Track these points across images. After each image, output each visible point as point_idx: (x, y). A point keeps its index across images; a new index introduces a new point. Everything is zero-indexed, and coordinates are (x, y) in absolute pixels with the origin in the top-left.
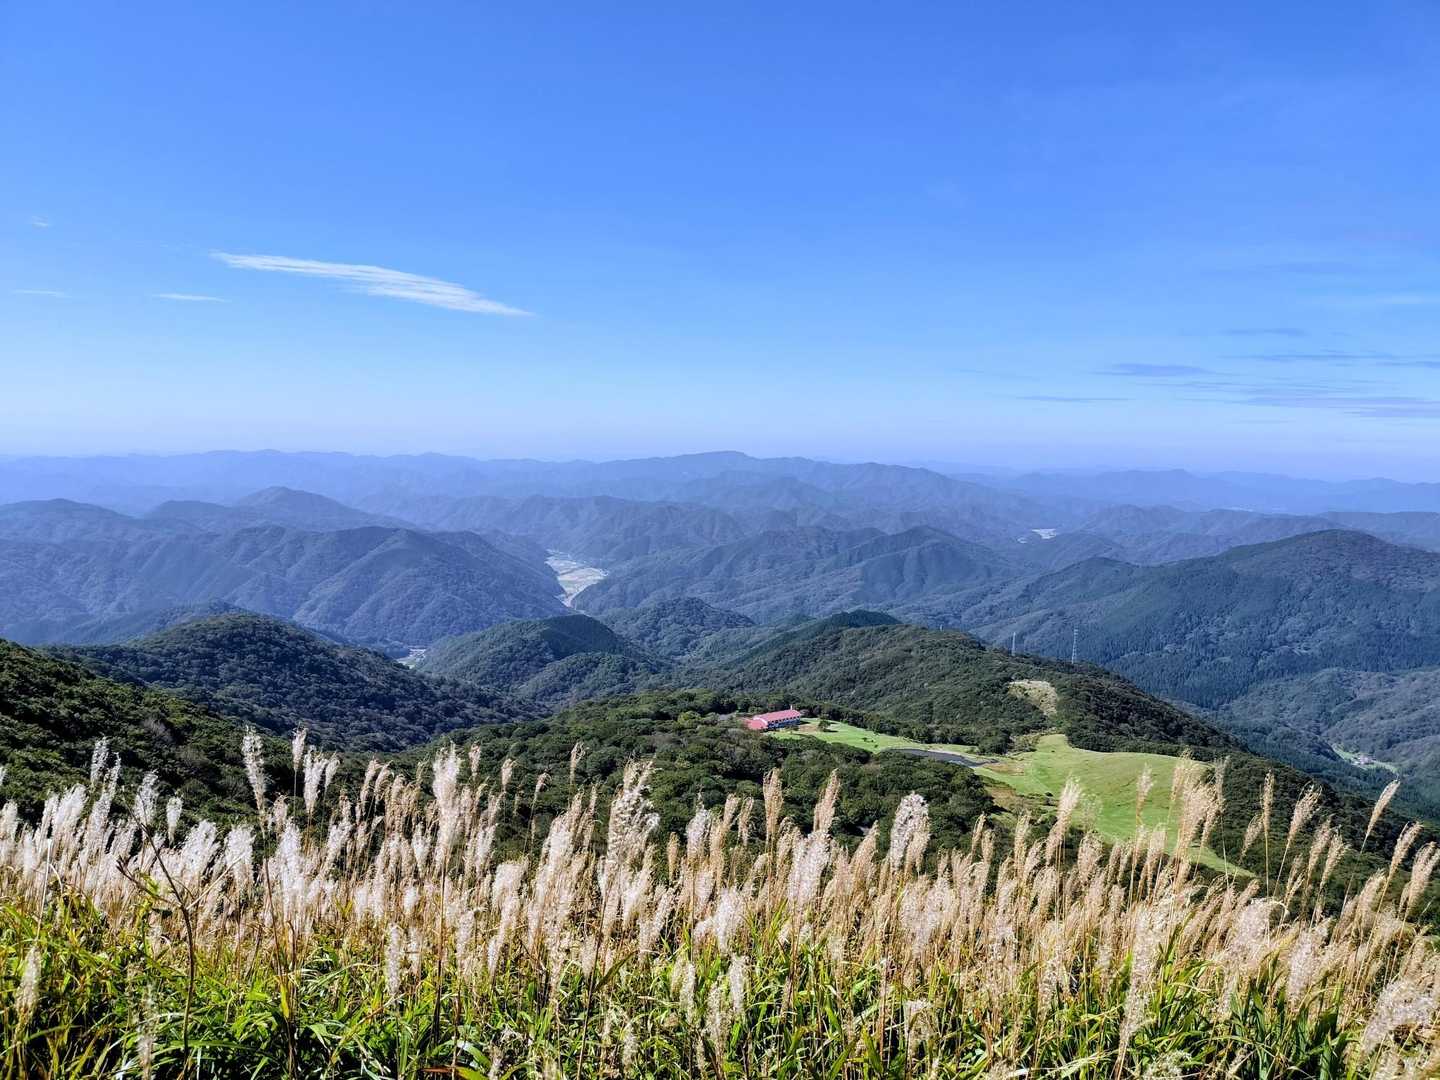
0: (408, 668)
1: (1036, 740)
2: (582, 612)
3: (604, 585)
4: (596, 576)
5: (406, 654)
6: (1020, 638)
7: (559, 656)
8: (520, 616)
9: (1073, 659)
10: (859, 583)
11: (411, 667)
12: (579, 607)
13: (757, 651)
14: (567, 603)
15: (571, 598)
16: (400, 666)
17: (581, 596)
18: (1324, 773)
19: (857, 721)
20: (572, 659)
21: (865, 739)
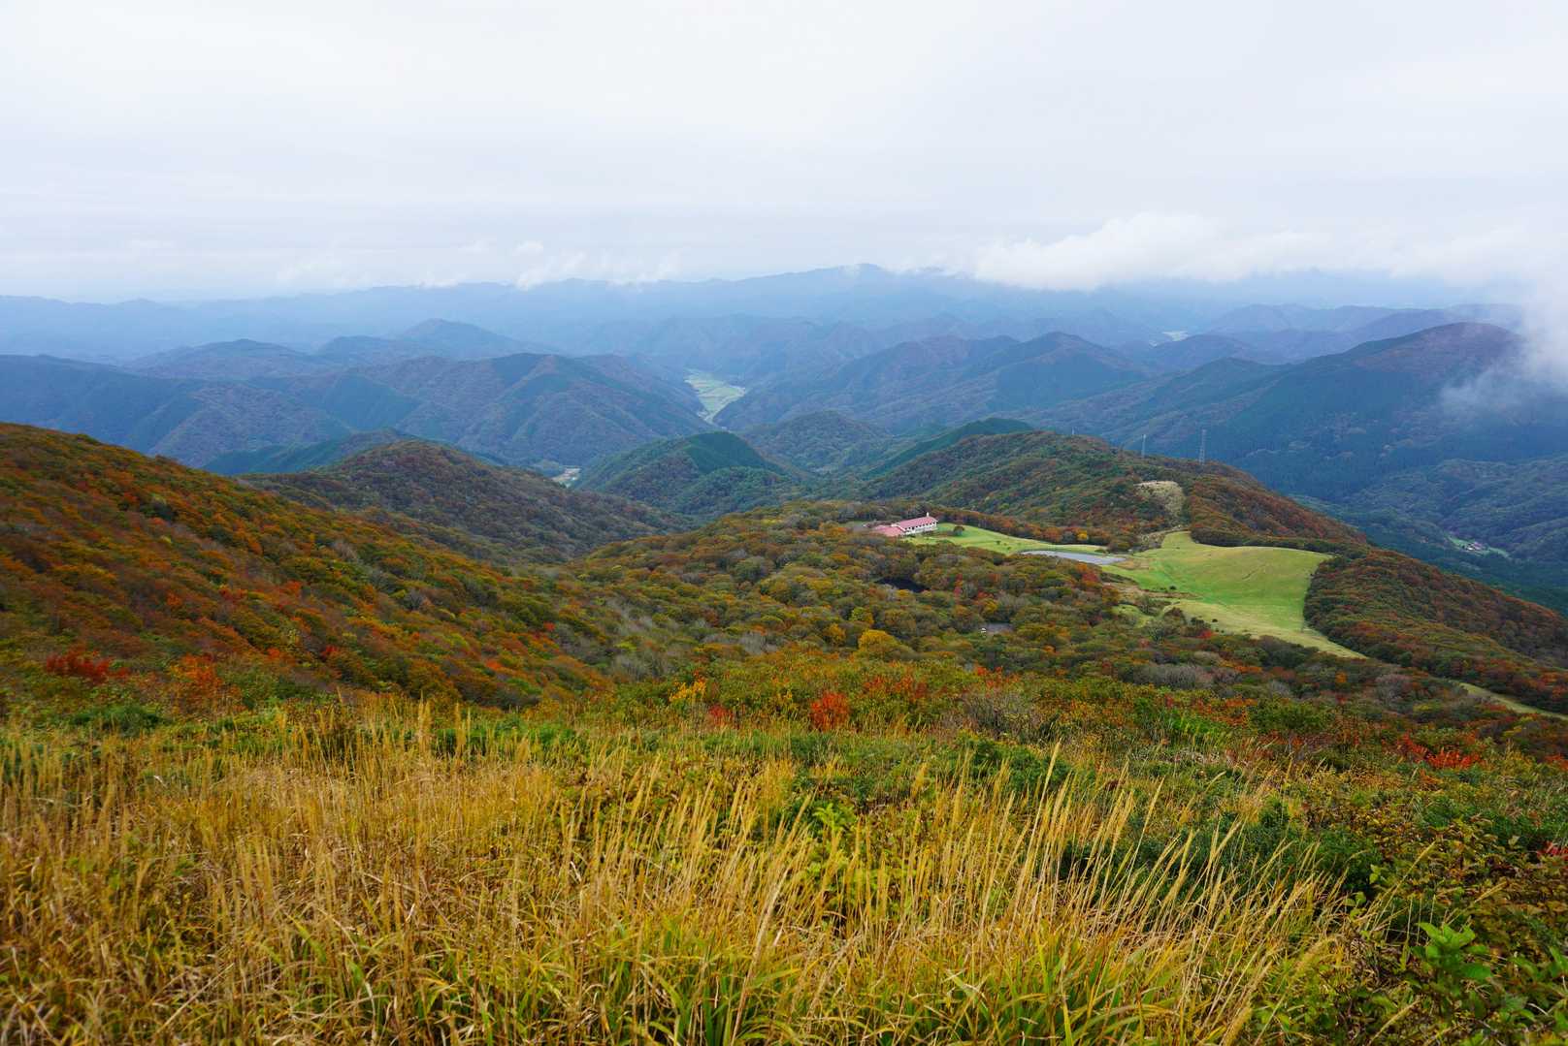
0: (564, 487)
1: (1162, 538)
2: (724, 428)
3: (745, 402)
4: (737, 393)
5: (561, 473)
6: (1149, 440)
7: (706, 472)
8: (666, 434)
9: (1201, 460)
10: (995, 391)
11: (568, 486)
12: (721, 424)
13: (893, 461)
14: (709, 419)
15: (712, 415)
16: (555, 484)
17: (722, 413)
18: (1438, 560)
19: (990, 526)
20: (716, 474)
21: (998, 542)
